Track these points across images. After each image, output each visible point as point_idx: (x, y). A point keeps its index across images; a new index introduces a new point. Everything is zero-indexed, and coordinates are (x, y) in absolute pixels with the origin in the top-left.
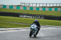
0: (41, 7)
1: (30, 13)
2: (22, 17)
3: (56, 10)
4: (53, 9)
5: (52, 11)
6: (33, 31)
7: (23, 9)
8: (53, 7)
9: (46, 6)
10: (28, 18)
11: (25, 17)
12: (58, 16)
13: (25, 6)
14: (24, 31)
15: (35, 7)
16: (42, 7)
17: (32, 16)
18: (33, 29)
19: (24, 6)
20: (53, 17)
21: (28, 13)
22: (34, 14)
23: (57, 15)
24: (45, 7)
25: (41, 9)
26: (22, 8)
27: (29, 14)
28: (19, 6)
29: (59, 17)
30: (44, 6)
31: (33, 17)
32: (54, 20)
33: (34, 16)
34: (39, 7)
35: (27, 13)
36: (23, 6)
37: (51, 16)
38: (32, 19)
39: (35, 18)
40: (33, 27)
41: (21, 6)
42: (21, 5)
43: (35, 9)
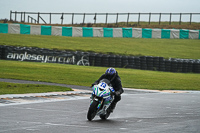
0: (77, 25)
1: (42, 46)
2: (15, 59)
3: (127, 36)
4: (118, 32)
5: (115, 39)
6: (98, 103)
7: (18, 31)
8: (117, 25)
9: (93, 22)
10: (36, 61)
11: (26, 60)
12: (135, 53)
13: (26, 21)
14: (21, 106)
15: (57, 25)
16: (82, 25)
17: (48, 55)
18: (100, 98)
19: (23, 22)
20: (117, 58)
21: (34, 45)
22: (54, 49)
23: (129, 53)
24: (89, 25)
25: (77, 32)
26: (14, 30)
27: (39, 49)
28: (5, 21)
29: (136, 59)
30: (86, 22)
31: (51, 59)
32: (122, 67)
33: (55, 55)
34: (73, 25)
35: (30, 45)
36: (17, 22)
37: (111, 53)
38: (49, 65)
39: (57, 62)
40: (99, 92)
41: (11, 21)
42: (13, 19)
43: (57, 32)
